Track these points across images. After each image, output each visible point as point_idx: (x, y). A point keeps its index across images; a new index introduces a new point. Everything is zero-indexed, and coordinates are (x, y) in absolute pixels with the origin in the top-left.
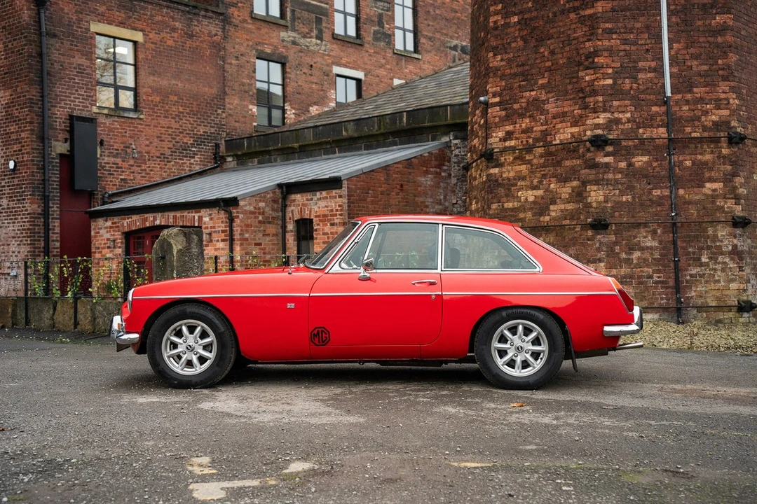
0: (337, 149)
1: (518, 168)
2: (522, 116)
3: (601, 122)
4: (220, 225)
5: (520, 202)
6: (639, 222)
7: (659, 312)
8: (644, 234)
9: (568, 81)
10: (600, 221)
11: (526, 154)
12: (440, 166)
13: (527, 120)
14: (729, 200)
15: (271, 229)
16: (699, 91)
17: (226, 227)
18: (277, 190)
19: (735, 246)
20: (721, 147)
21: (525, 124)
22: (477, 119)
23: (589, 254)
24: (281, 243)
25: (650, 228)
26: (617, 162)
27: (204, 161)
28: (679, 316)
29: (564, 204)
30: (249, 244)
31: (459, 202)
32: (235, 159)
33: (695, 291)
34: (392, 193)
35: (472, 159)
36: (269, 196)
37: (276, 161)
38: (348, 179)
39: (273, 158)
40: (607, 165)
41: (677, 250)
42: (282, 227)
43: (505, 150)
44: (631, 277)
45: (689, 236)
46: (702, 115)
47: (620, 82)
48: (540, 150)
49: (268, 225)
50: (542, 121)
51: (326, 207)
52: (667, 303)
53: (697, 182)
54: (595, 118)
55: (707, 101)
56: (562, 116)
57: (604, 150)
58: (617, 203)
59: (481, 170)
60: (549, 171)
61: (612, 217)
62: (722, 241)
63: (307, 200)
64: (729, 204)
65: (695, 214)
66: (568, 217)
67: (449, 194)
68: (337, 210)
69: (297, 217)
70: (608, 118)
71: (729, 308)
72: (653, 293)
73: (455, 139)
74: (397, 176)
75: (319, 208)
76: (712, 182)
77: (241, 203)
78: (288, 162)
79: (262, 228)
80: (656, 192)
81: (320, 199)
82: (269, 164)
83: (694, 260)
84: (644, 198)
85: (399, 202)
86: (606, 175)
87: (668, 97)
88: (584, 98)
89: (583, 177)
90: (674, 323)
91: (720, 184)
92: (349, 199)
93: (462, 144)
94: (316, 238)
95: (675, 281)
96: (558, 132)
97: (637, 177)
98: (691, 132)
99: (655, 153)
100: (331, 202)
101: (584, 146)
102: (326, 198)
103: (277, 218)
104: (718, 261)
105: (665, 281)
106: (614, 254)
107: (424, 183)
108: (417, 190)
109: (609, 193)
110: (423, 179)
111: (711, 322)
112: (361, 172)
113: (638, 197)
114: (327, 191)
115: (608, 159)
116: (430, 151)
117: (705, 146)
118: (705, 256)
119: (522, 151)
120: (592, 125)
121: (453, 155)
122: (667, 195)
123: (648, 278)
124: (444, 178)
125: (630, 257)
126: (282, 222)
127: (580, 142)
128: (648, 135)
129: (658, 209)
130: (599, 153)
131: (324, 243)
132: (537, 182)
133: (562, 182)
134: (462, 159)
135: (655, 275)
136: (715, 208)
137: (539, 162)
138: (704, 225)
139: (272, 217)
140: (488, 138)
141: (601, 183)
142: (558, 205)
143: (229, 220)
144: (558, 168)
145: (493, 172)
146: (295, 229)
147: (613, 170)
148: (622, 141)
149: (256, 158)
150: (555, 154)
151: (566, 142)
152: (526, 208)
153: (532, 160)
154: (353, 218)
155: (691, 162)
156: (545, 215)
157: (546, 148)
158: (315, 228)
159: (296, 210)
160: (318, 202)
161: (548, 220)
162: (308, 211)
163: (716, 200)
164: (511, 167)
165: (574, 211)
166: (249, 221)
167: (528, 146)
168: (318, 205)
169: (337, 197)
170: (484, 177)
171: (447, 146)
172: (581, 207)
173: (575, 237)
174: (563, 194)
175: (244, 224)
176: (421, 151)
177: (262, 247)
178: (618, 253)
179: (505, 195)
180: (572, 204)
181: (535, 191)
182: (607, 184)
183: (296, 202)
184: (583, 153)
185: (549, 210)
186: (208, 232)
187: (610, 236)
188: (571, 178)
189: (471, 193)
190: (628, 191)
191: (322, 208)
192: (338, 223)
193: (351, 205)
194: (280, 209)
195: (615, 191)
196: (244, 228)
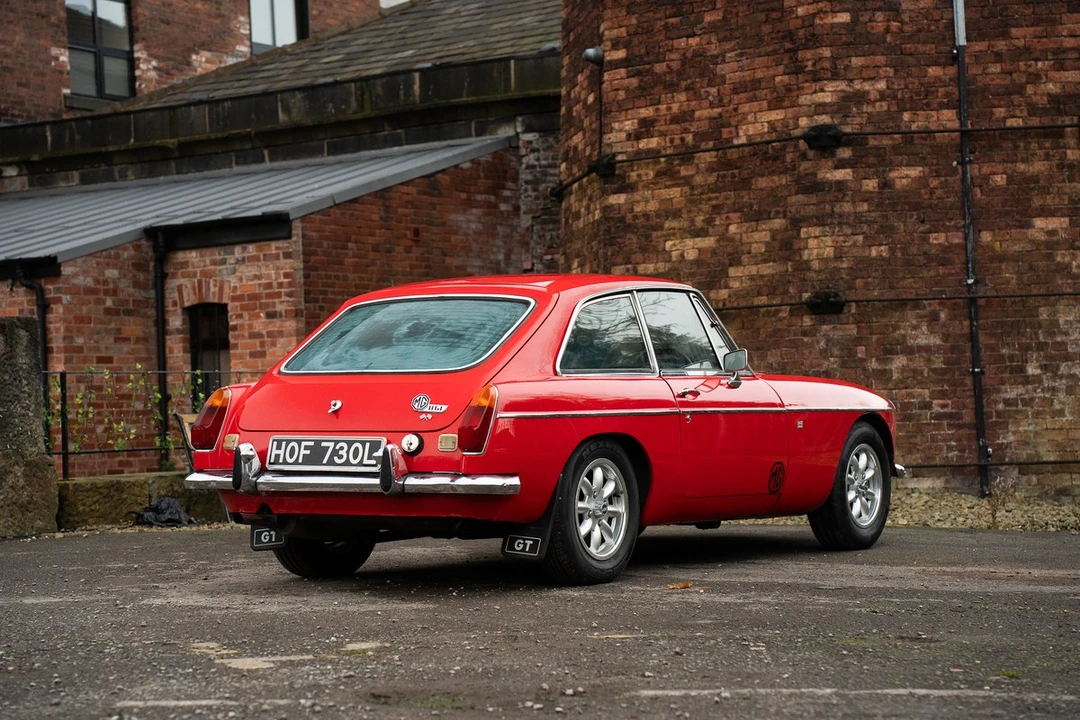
0: (266, 152)
1: (665, 193)
2: (672, 87)
3: (828, 100)
5: (669, 260)
6: (904, 297)
7: (945, 475)
8: (914, 322)
9: (763, 16)
10: (827, 296)
11: (680, 165)
12: (495, 190)
13: (682, 97)
14: (1079, 252)
15: (134, 327)
16: (1021, 35)
18: (144, 242)
20: (1066, 147)
21: (678, 102)
22: (580, 92)
23: (807, 362)
24: (154, 356)
26: (858, 179)
28: (983, 482)
29: (757, 264)
30: (85, 360)
32: (25, 171)
33: (1014, 433)
34: (397, 249)
35: (571, 174)
36: (126, 255)
37: (124, 177)
38: (303, 219)
39: (116, 169)
40: (840, 185)
41: (979, 351)
42: (157, 323)
43: (639, 157)
45: (1002, 324)
46: (1027, 83)
47: (865, 18)
48: (707, 158)
49: (127, 318)
50: (711, 98)
51: (256, 277)
52: (959, 458)
54: (815, 92)
55: (1037, 54)
56: (750, 87)
57: (833, 155)
58: (859, 260)
59: (590, 199)
60: (727, 199)
61: (850, 288)
62: (1066, 334)
63: (214, 263)
65: (1014, 281)
66: (765, 290)
67: (516, 250)
68: (280, 285)
69: (190, 300)
70: (843, 91)
72: (933, 436)
73: (527, 130)
74: (406, 211)
75: (241, 280)
76: (1047, 217)
77: (66, 270)
78: (154, 180)
79: (113, 326)
80: (938, 239)
81: (243, 260)
82: (106, 185)
83: (1013, 370)
84: (913, 250)
85: (412, 266)
86: (838, 205)
87: (961, 49)
88: (795, 51)
89: (793, 210)
90: (974, 495)
91: (1062, 219)
92: (305, 261)
93: (543, 142)
94: (236, 346)
95: (976, 414)
96: (743, 120)
97: (900, 208)
98: (1005, 118)
99: (935, 161)
100: (267, 266)
101: (795, 148)
102: (255, 259)
103: (145, 303)
104: (1059, 373)
105: (956, 413)
106: (855, 361)
107: (465, 226)
108: (449, 241)
109: (845, 242)
110: (461, 218)
111: (1046, 493)
112: (332, 204)
113: (901, 248)
114: (258, 244)
115: (841, 174)
116: (474, 156)
117: (1034, 145)
118: (1035, 364)
119: (673, 160)
120: (810, 106)
121: (524, 166)
122: (958, 244)
123: (921, 408)
124: (506, 215)
125: (887, 367)
126: (157, 312)
127: (786, 140)
128: (920, 124)
129: (941, 272)
130: (823, 161)
131: (252, 355)
132: (703, 221)
133: (751, 221)
134: (545, 174)
135: (935, 402)
136: (1054, 267)
137: (706, 181)
138: (1031, 301)
139: (134, 301)
140: (605, 133)
141: (829, 221)
142: (744, 266)
143: (38, 305)
144: (744, 192)
145: (614, 202)
146: (187, 326)
147: (852, 195)
148: (869, 137)
149: (77, 170)
150: (739, 164)
151: (759, 140)
152: (682, 273)
153: (693, 176)
154: (316, 301)
155: (1005, 176)
156: (720, 288)
157: (720, 152)
158: (231, 323)
159: (189, 286)
160: (237, 266)
161: (726, 297)
162: (215, 286)
163: (1055, 253)
164: (650, 192)
165: (777, 277)
166: (84, 309)
167: (683, 149)
168: (238, 274)
169: (281, 256)
170: (597, 212)
171: (511, 147)
172: (790, 269)
173: (779, 330)
174: (755, 245)
175: (72, 317)
176: (455, 156)
177: (114, 365)
178: (863, 360)
179: (640, 248)
180: (771, 264)
181: (700, 239)
182: (840, 224)
183: (188, 267)
184: (792, 161)
185: (728, 276)
187: (848, 326)
188: (770, 213)
189: (568, 246)
190: (881, 236)
191: (248, 280)
192: (283, 313)
193: (311, 273)
194: (151, 284)
195: (856, 237)
196: (73, 325)
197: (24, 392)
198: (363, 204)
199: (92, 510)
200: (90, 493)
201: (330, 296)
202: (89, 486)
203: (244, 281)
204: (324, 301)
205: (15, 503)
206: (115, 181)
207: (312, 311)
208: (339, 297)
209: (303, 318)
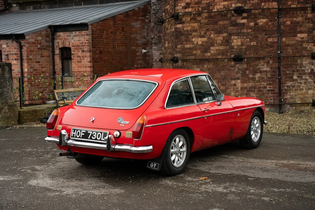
0: (82, 3)
1: (193, 25)
4: (14, 50)
5: (194, 44)
6: (260, 56)
7: (270, 107)
8: (263, 64)
10: (239, 56)
11: (197, 17)
12: (144, 16)
14: (310, 44)
15: (46, 53)
17: (17, 51)
18: (48, 30)
19: (312, 70)
20: (308, 13)
23: (232, 75)
24: (51, 61)
25: (266, 60)
26: (248, 22)
28: (280, 109)
29: (218, 46)
30: (33, 62)
31: (156, 37)
32: (18, 5)
33: (289, 95)
34: (117, 32)
35: (166, 17)
36: (43, 33)
37: (44, 8)
38: (92, 25)
39: (42, 6)
40: (243, 24)
41: (280, 72)
42: (52, 52)
43: (186, 14)
44: (255, 88)
45: (287, 64)
48: (205, 15)
49: (44, 50)
51: (79, 40)
52: (274, 102)
53: (293, 34)
57: (242, 15)
58: (248, 46)
59: (171, 25)
60: (211, 27)
61: (245, 54)
62: (305, 67)
63: (67, 36)
64: (310, 46)
65: (291, 52)
66: (221, 54)
67: (150, 32)
68: (85, 43)
69: (61, 46)
71: (308, 104)
72: (266, 96)
74: (120, 22)
76: (301, 33)
77: (27, 37)
78: (52, 9)
79: (40, 53)
80: (270, 40)
81: (75, 36)
82: (40, 10)
83: (290, 77)
84: (263, 43)
85: (121, 37)
86: (242, 30)
89: (230, 31)
90: (277, 113)
91: (306, 34)
92: (92, 36)
93: (158, 3)
94: (73, 59)
95: (279, 90)
96: (216, 4)
97: (260, 31)
98: (291, 5)
99: (270, 17)
100: (82, 38)
101: (231, 13)
102: (79, 35)
103: (49, 46)
104: (303, 78)
105: (273, 90)
106: (246, 75)
107: (136, 26)
108: (131, 30)
109: (244, 41)
110: (135, 24)
111: (297, 112)
112: (99, 20)
113: (260, 43)
114: (79, 31)
115: (244, 21)
116: (139, 6)
117: (299, 13)
118: (296, 76)
119: (195, 15)
120: (235, 1)
121: (152, 9)
122: (276, 41)
123: (264, 88)
124: (147, 23)
125: (255, 77)
126: (52, 48)
127: (228, 11)
128: (267, 6)
129: (271, 49)
130: (239, 17)
131: (78, 62)
132: (204, 33)
133: (217, 34)
135: (267, 86)
136: (302, 48)
137: (205, 21)
138: (296, 58)
139: (46, 46)
140: (176, 6)
141: (240, 34)
142: (215, 47)
143: (19, 47)
144: (215, 25)
145: (178, 27)
146: (60, 53)
147: (247, 27)
148: (252, 10)
149: (32, 5)
150: (214, 17)
151: (220, 10)
152: (197, 48)
153: (201, 20)
154: (95, 47)
155: (290, 22)
156: (208, 53)
157: (209, 13)
158: (72, 53)
159: (61, 42)
160: (74, 37)
161: (210, 55)
162: (68, 42)
163: (303, 44)
164: (188, 24)
165: (224, 50)
166: (32, 48)
167: (198, 12)
168: (74, 39)
169: (86, 35)
170: (173, 29)
171: (149, 4)
172: (228, 48)
173: (224, 65)
174: (218, 41)
175: (29, 50)
176: (133, 6)
177: (40, 63)
178: (248, 75)
179: (185, 40)
180: (223, 46)
181: (202, 38)
182: (243, 35)
183: (60, 37)
184: (230, 17)
185: (210, 49)
186: (6, 54)
187: (244, 65)
188: (223, 32)
189: (165, 37)
190: (254, 39)
191: (76, 41)
192: (86, 51)
193: (94, 40)
194: (50, 42)
195: (247, 39)
196: (29, 53)
197: (8, 85)
198: (108, 20)
199: (28, 118)
200: (28, 114)
201: (99, 46)
202: (27, 111)
203: (75, 41)
204: (97, 47)
205: (5, 117)
206: (42, 9)
207: (94, 50)
208: (102, 46)
209: (92, 53)
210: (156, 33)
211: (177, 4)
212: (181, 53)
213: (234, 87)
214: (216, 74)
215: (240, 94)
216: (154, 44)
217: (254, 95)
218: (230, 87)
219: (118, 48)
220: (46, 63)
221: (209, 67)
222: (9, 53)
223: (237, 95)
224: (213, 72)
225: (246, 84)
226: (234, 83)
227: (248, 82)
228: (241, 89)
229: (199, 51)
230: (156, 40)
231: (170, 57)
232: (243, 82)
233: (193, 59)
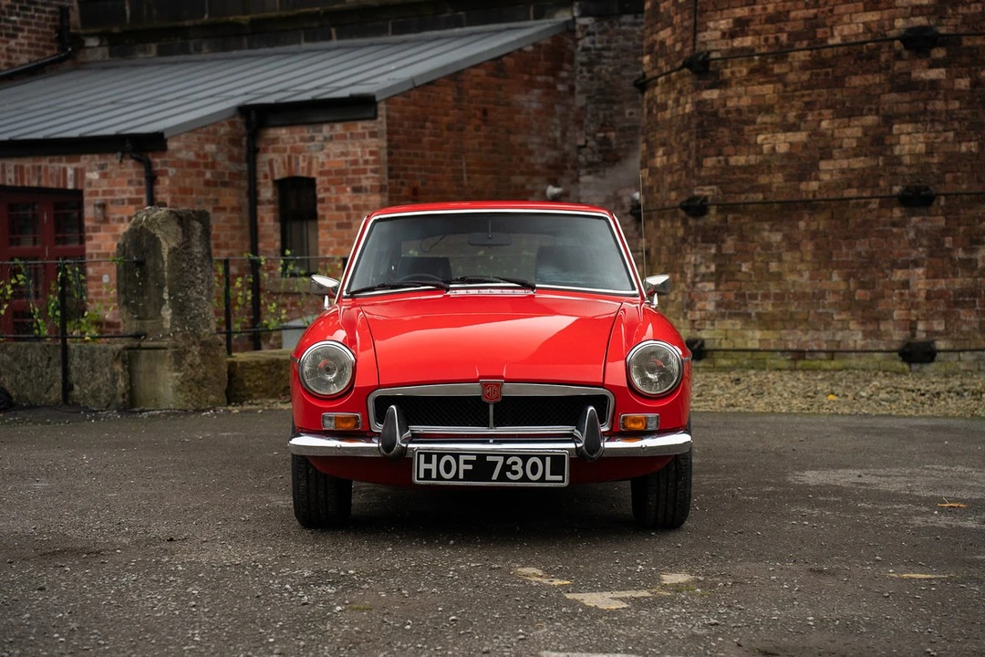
0: (333, 31)
1: (757, 89)
4: (125, 188)
5: (761, 153)
10: (918, 189)
11: (773, 63)
12: (553, 71)
15: (230, 197)
17: (138, 192)
18: (238, 119)
21: (773, 5)
23: (896, 252)
24: (247, 224)
26: (951, 78)
27: (38, 46)
29: (848, 158)
32: (105, 42)
34: (468, 127)
35: (655, 68)
36: (222, 130)
37: (198, 50)
38: (387, 101)
39: (192, 43)
40: (934, 84)
42: (249, 194)
43: (733, 54)
44: (973, 294)
48: (802, 56)
49: (224, 190)
51: (343, 154)
57: (928, 55)
58: (950, 156)
59: (680, 92)
60: (819, 96)
61: (940, 182)
63: (303, 140)
66: (855, 183)
67: (571, 128)
68: (366, 162)
69: (280, 173)
73: (584, 15)
74: (475, 92)
77: (172, 145)
78: (227, 54)
79: (211, 196)
81: (331, 138)
82: (182, 57)
86: (931, 103)
89: (886, 107)
92: (389, 141)
93: (598, 27)
94: (323, 217)
96: (839, 20)
100: (354, 144)
101: (890, 48)
102: (343, 137)
103: (239, 175)
106: (942, 251)
107: (526, 105)
108: (512, 119)
109: (935, 138)
110: (524, 99)
112: (410, 86)
114: (345, 123)
115: (935, 74)
116: (535, 40)
119: (767, 58)
120: (906, 8)
121: (579, 49)
124: (562, 95)
125: (973, 256)
126: (249, 182)
127: (881, 41)
130: (918, 61)
131: (340, 226)
132: (796, 117)
133: (844, 117)
134: (600, 56)
137: (799, 78)
139: (230, 174)
140: (700, 31)
141: (922, 118)
142: (835, 160)
143: (147, 178)
144: (836, 90)
145: (707, 97)
146: (277, 198)
147: (945, 93)
148: (964, 37)
149: (154, 42)
150: (833, 63)
151: (853, 40)
152: (773, 165)
153: (786, 74)
154: (397, 177)
156: (810, 180)
157: (814, 52)
158: (320, 196)
159: (280, 160)
160: (325, 144)
161: (816, 188)
162: (304, 161)
164: (743, 88)
165: (868, 171)
166: (188, 181)
167: (777, 48)
168: (325, 151)
169: (367, 135)
170: (688, 106)
171: (568, 30)
172: (881, 163)
173: (868, 221)
174: (846, 140)
175: (177, 188)
176: (519, 40)
178: (949, 250)
179: (732, 141)
180: (862, 158)
181: (791, 133)
182: (932, 121)
183: (278, 143)
184: (886, 61)
185: (818, 170)
186: (97, 202)
187: (936, 218)
188: (862, 110)
189: (651, 134)
190: (972, 132)
191: (335, 157)
192: (369, 188)
193: (394, 151)
194: (244, 157)
195: (947, 134)
196: (177, 196)
197: (199, 278)
198: (439, 85)
199: (256, 386)
200: (255, 370)
201: (410, 173)
202: (254, 364)
203: (332, 158)
204: (405, 177)
206: (191, 54)
207: (394, 186)
208: (418, 173)
209: (387, 194)
210: (592, 128)
211: (702, 23)
212: (716, 184)
213: (903, 291)
214: (841, 249)
215: (923, 315)
216: (587, 167)
217: (973, 318)
218: (887, 292)
219: (469, 178)
220: (229, 233)
221: (814, 226)
222: (109, 197)
223: (914, 318)
224: (828, 244)
225: (943, 281)
226: (904, 277)
227: (951, 276)
228: (928, 298)
229: (780, 175)
230: (594, 153)
231: (676, 199)
232: (933, 274)
233: (759, 203)
